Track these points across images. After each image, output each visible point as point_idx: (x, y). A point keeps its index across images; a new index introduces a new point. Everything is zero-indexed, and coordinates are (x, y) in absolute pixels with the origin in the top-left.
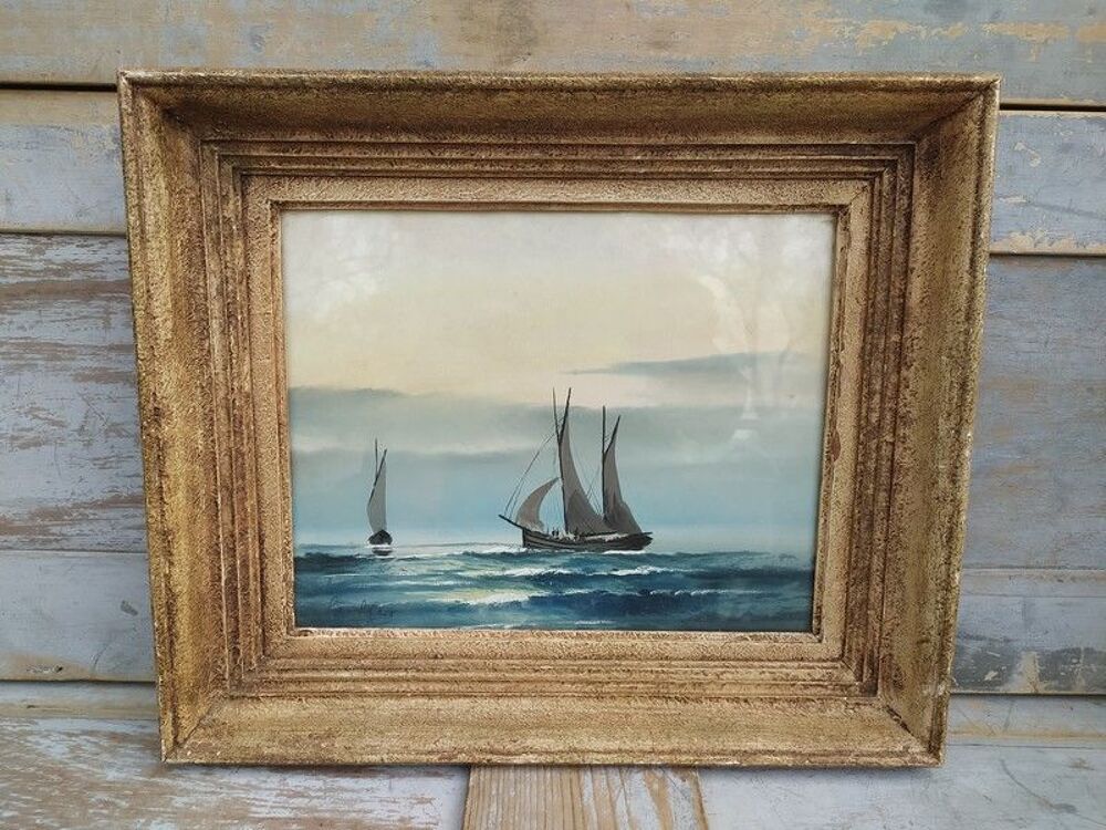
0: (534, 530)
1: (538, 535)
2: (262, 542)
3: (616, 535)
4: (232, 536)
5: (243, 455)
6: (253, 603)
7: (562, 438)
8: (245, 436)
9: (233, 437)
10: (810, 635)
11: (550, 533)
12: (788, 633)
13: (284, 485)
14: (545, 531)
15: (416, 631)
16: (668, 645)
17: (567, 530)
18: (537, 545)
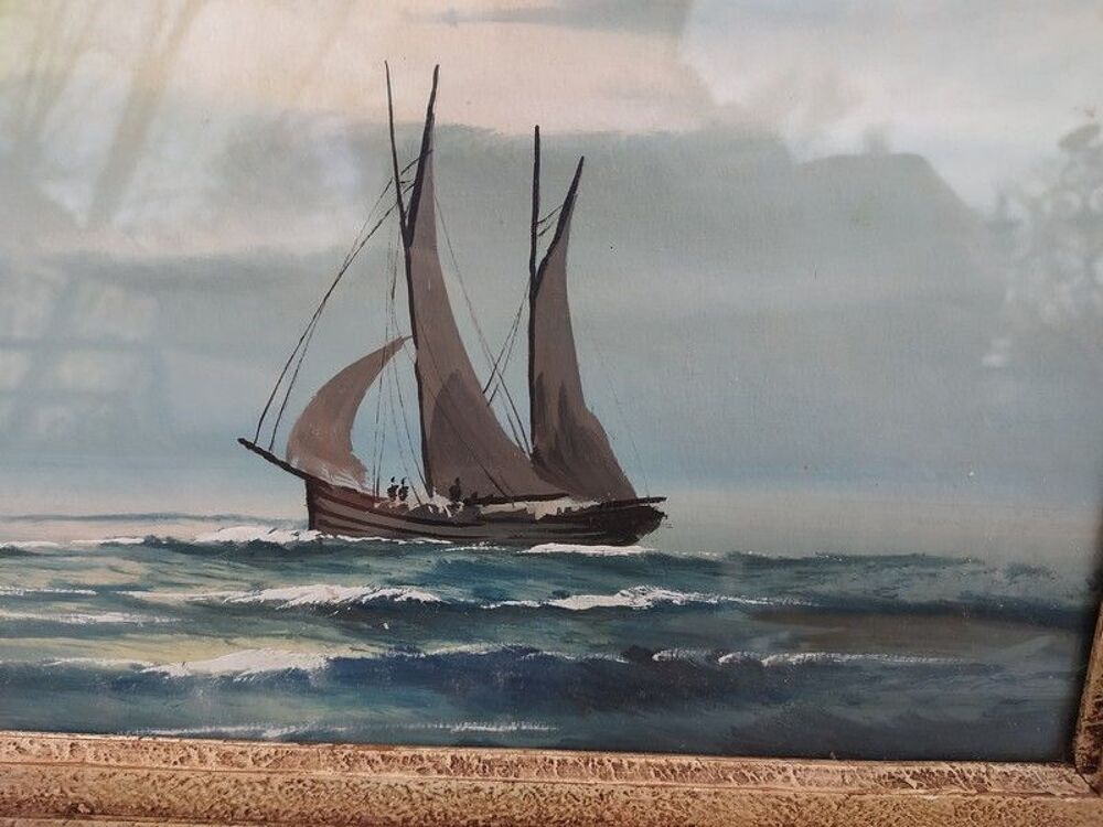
0: (338, 481)
1: (349, 497)
3: (564, 504)
7: (414, 220)
10: (1070, 772)
11: (384, 493)
12: (1009, 768)
14: (368, 487)
15: (24, 738)
16: (694, 796)
17: (429, 487)
18: (348, 524)
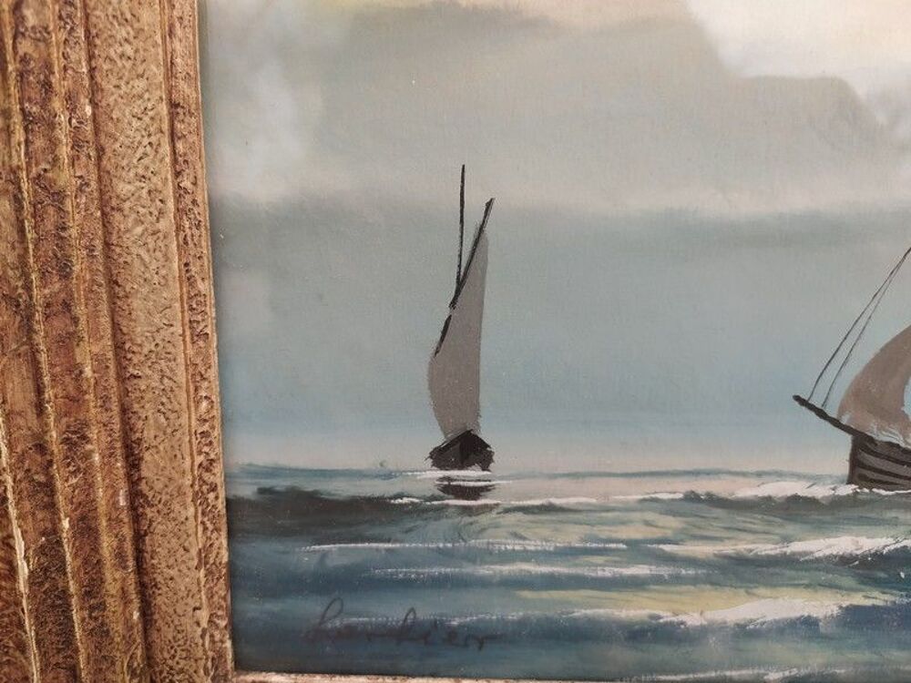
0: (884, 437)
1: (892, 452)
2: (133, 462)
4: (41, 448)
5: (59, 196)
6: (118, 628)
8: (63, 135)
9: (19, 135)
13: (192, 302)
18: (886, 478)
